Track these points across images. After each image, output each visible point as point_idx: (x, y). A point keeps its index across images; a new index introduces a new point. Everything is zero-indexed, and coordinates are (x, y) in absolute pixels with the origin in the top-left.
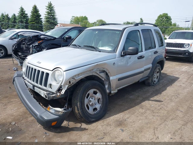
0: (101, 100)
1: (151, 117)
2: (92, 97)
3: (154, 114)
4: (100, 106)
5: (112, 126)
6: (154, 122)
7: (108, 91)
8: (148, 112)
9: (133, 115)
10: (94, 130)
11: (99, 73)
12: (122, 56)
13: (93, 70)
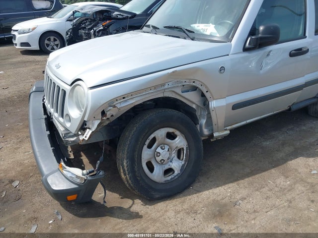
0: (185, 151)
1: (303, 204)
2: (162, 145)
3: (312, 196)
4: (181, 165)
5: (198, 216)
6: (309, 218)
7: (206, 132)
8: (300, 187)
9: (258, 193)
10: (155, 221)
11: (181, 93)
12: (245, 50)
13: (163, 85)
